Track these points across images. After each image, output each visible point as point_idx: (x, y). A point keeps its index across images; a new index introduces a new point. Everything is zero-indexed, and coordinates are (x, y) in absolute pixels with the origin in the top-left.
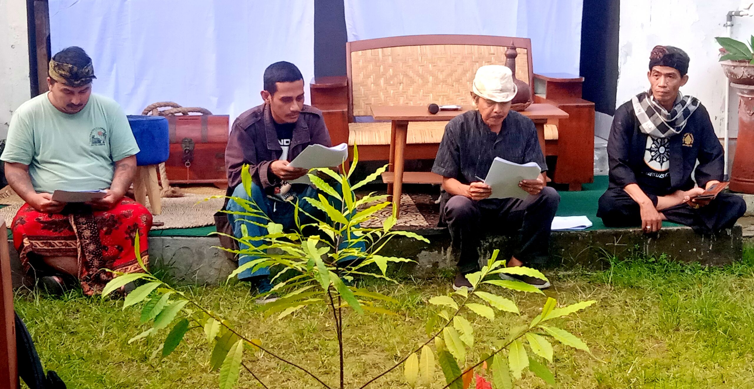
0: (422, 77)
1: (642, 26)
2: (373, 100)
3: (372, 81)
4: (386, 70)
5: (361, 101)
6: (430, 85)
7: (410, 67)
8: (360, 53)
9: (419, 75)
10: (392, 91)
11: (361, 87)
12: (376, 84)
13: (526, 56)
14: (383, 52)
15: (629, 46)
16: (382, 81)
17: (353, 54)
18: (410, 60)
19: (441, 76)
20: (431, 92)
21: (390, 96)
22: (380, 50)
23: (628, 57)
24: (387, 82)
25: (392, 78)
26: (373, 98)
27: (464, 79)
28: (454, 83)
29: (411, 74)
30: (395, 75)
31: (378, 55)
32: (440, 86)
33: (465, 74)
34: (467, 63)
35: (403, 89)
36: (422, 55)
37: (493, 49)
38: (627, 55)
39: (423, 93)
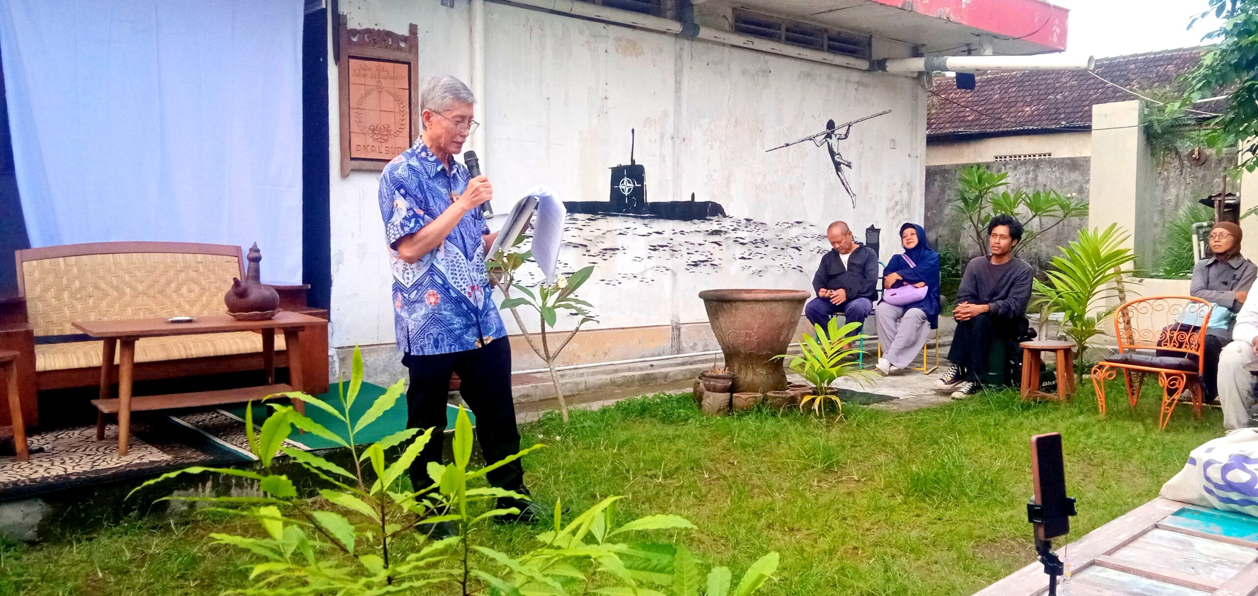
0: (116, 288)
1: (353, 235)
2: (54, 317)
3: (53, 295)
4: (71, 282)
5: (39, 319)
6: (128, 298)
7: (102, 278)
8: (34, 263)
9: (113, 287)
10: (80, 306)
11: (39, 303)
12: (58, 298)
13: (237, 265)
14: (65, 262)
15: (341, 254)
16: (66, 295)
17: (25, 264)
18: (101, 270)
19: (141, 288)
20: (129, 305)
21: (77, 312)
22: (61, 259)
23: (340, 265)
24: (73, 296)
25: (78, 290)
26: (55, 315)
27: (168, 291)
28: (157, 295)
29: (103, 285)
30: (82, 288)
31: (59, 265)
32: (140, 298)
33: (169, 285)
34: (171, 273)
35: (94, 303)
36: (115, 264)
37: (200, 257)
38: (339, 263)
39: (120, 306)
